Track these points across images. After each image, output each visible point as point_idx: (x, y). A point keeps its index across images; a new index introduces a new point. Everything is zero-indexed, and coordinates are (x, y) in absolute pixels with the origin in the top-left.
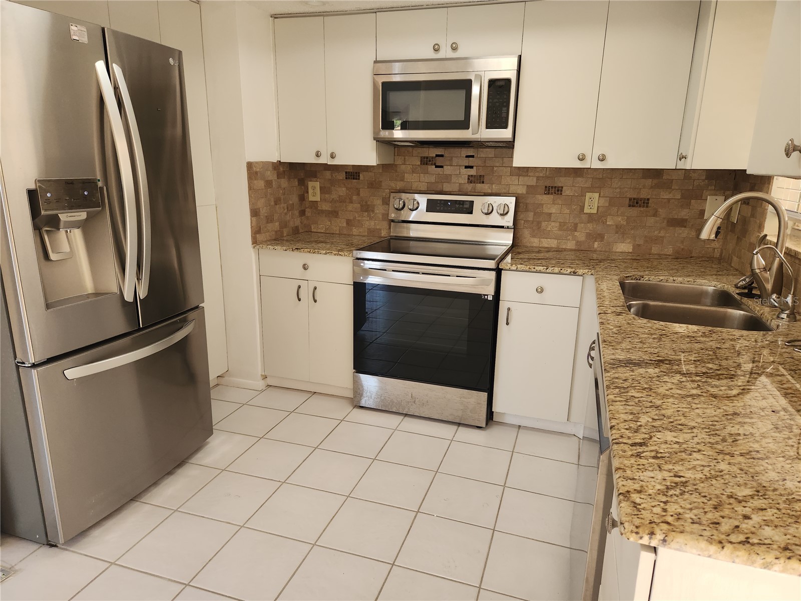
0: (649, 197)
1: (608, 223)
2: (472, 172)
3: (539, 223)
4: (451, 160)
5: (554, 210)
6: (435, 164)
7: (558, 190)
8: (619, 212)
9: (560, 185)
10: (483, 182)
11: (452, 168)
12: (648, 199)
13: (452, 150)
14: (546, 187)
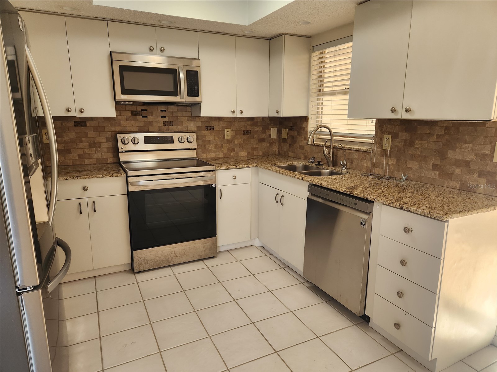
0: (250, 130)
1: (236, 143)
2: (166, 119)
3: (205, 146)
4: (152, 113)
5: (211, 138)
6: (141, 115)
7: (212, 128)
8: (240, 137)
9: (213, 126)
10: (173, 125)
11: (153, 117)
12: (250, 131)
13: (151, 107)
14: (206, 127)
